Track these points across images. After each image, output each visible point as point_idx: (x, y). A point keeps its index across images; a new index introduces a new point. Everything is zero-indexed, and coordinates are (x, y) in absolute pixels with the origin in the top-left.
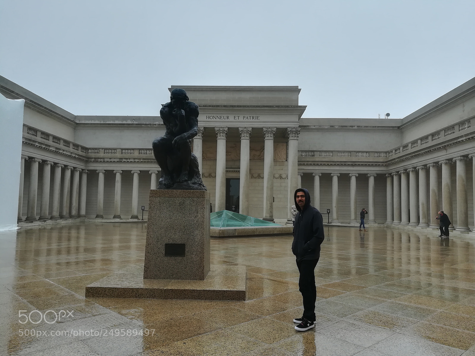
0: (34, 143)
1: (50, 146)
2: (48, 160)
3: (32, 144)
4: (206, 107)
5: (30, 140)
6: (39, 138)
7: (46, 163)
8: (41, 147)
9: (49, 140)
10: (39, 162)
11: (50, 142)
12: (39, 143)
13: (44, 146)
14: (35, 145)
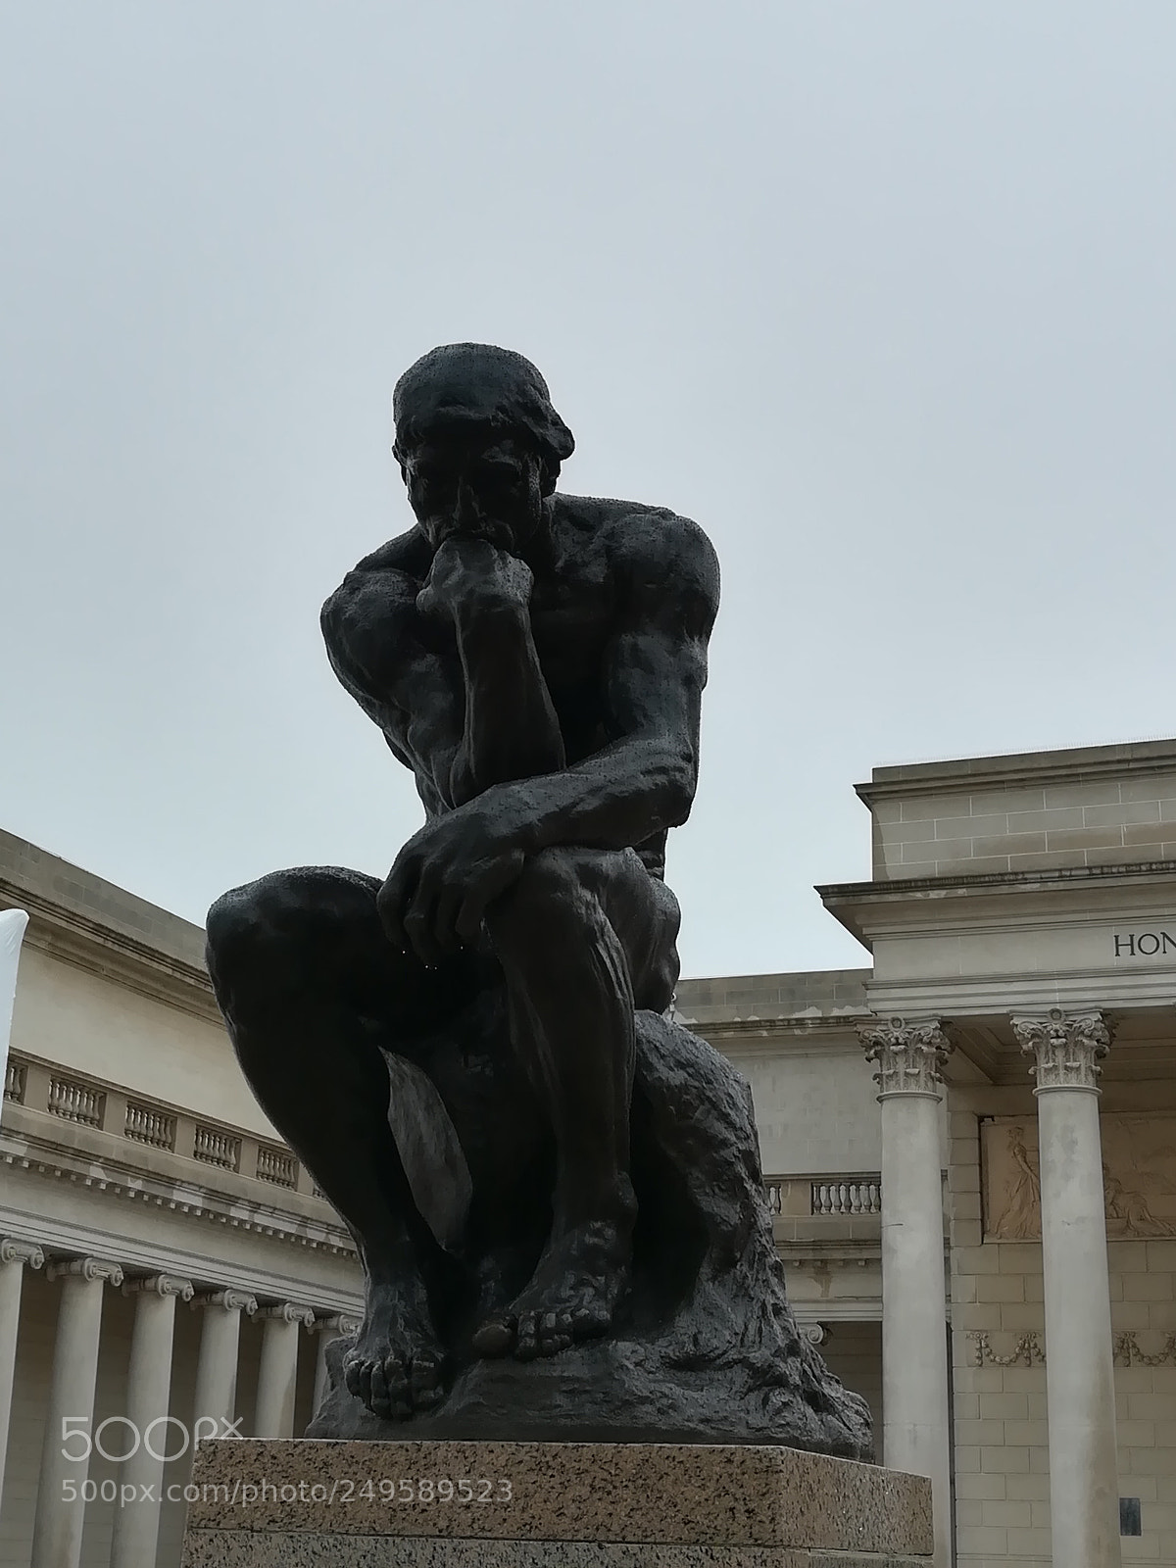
0: (78, 1167)
1: (171, 1182)
2: (159, 1265)
3: (66, 1174)
4: (1103, 875)
5: (56, 1148)
6: (112, 1140)
7: (150, 1284)
8: (118, 1190)
9: (171, 1147)
10: (107, 1283)
11: (181, 1160)
12: (111, 1165)
13: (137, 1185)
14: (85, 1177)
